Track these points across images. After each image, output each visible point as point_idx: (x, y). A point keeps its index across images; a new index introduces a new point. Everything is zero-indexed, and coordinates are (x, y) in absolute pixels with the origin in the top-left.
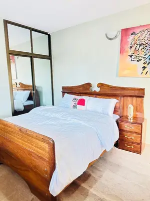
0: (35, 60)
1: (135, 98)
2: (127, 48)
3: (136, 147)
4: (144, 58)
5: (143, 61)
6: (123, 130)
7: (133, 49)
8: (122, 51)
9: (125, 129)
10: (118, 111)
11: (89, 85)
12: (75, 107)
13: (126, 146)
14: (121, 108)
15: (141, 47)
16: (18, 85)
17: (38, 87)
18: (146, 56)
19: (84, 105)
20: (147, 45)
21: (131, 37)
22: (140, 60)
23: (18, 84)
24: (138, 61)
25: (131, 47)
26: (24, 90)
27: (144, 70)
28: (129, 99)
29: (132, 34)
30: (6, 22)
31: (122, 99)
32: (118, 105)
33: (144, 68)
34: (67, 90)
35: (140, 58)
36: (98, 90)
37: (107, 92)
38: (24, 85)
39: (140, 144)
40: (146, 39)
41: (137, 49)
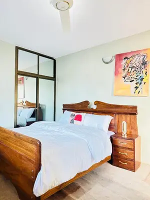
0: (40, 80)
1: (129, 116)
2: (121, 70)
3: (130, 163)
4: (136, 79)
5: (135, 82)
6: (117, 146)
7: (126, 71)
8: (116, 73)
9: (118, 145)
10: (113, 128)
11: (87, 103)
12: (72, 122)
13: (120, 163)
14: (116, 125)
15: (133, 70)
16: (24, 104)
17: (42, 105)
18: (138, 78)
19: (81, 121)
20: (138, 67)
21: (124, 61)
22: (133, 81)
23: (24, 102)
24: (131, 81)
25: (124, 69)
26: (29, 108)
27: (136, 89)
28: (123, 116)
29: (125, 59)
30: (17, 48)
31: (117, 116)
32: (113, 123)
33: (137, 88)
34: (67, 108)
35: (133, 79)
36: (95, 107)
37: (103, 109)
38: (29, 103)
39: (133, 160)
40: (137, 62)
41: (129, 71)
